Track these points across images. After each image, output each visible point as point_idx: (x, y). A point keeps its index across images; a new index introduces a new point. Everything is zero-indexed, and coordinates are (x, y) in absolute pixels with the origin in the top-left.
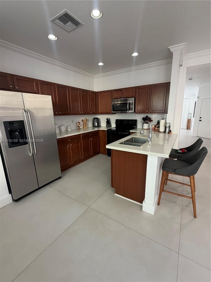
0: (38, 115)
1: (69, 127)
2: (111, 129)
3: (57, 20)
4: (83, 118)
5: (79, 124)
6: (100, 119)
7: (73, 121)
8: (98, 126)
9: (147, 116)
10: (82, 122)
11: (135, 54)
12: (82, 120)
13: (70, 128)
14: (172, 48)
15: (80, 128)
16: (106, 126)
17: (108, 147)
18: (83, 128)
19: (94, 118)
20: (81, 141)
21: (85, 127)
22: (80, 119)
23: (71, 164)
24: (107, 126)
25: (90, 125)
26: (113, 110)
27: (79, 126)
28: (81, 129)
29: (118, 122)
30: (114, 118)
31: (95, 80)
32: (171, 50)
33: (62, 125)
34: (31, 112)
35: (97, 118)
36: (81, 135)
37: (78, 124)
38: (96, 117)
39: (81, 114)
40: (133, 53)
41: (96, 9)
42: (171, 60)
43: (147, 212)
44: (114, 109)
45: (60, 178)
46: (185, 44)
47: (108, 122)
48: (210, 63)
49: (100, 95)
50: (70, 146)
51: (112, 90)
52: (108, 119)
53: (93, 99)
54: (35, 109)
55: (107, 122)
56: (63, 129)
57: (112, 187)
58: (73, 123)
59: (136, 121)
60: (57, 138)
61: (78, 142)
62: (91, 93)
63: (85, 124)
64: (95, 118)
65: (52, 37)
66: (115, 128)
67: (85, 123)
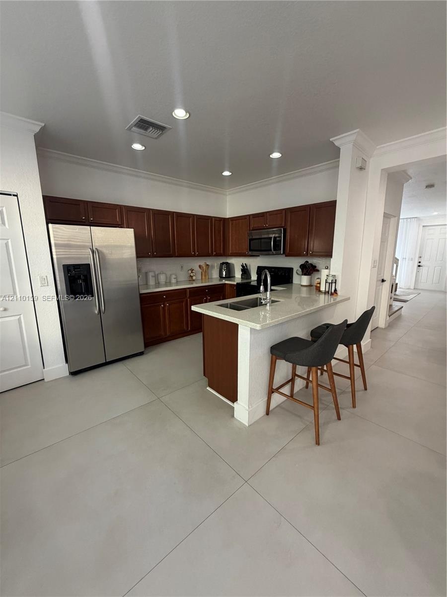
0: (113, 256)
1: (174, 276)
2: (250, 282)
3: (133, 128)
4: (202, 262)
5: (192, 272)
6: (233, 265)
7: (182, 267)
8: (227, 276)
9: (307, 262)
10: (199, 269)
11: (276, 155)
12: (200, 266)
13: (174, 278)
14: (338, 141)
15: (192, 278)
16: (240, 277)
17: (194, 308)
18: (202, 278)
19: (221, 262)
20: (187, 300)
21: (203, 277)
22: (196, 264)
23: (166, 336)
24: (242, 278)
25: (215, 274)
26: (250, 250)
27: (191, 276)
28: (194, 280)
29: (260, 270)
30: (254, 263)
31: (228, 198)
32: (337, 143)
33: (160, 273)
34: (101, 252)
35: (227, 263)
36: (188, 290)
37: (190, 272)
38: (225, 261)
39: (194, 256)
40: (271, 154)
41: (180, 108)
42: (337, 161)
43: (239, 419)
44: (252, 248)
45: (141, 354)
46: (358, 132)
47: (245, 271)
48: (446, 155)
49: (232, 224)
50: (165, 306)
51: (249, 216)
52: (244, 265)
53: (219, 232)
54: (107, 247)
55: (242, 270)
56: (162, 278)
57: (204, 375)
58: (181, 271)
59: (290, 270)
60: (141, 293)
61: (182, 302)
62: (216, 220)
63: (203, 273)
64: (223, 263)
65: (137, 147)
66: (256, 282)
67: (206, 270)
